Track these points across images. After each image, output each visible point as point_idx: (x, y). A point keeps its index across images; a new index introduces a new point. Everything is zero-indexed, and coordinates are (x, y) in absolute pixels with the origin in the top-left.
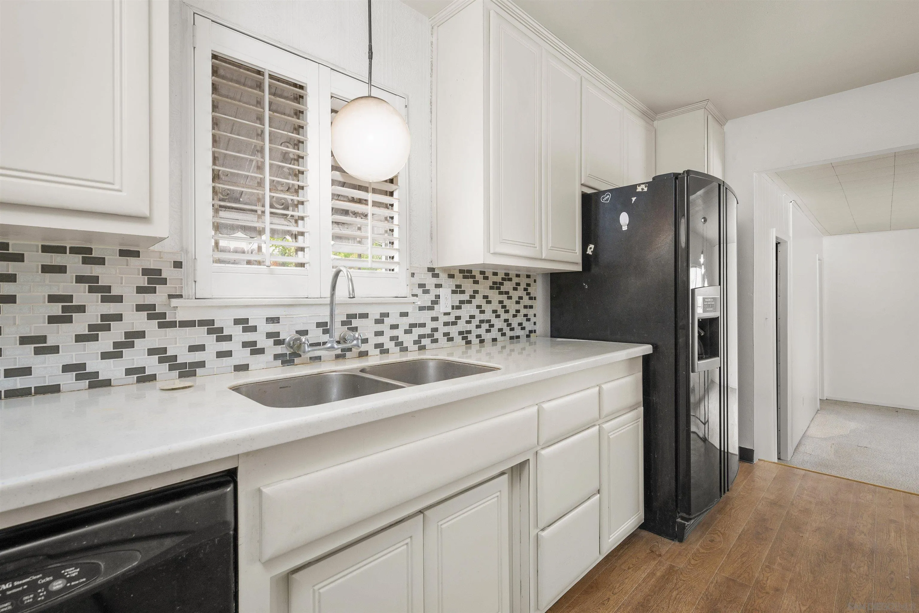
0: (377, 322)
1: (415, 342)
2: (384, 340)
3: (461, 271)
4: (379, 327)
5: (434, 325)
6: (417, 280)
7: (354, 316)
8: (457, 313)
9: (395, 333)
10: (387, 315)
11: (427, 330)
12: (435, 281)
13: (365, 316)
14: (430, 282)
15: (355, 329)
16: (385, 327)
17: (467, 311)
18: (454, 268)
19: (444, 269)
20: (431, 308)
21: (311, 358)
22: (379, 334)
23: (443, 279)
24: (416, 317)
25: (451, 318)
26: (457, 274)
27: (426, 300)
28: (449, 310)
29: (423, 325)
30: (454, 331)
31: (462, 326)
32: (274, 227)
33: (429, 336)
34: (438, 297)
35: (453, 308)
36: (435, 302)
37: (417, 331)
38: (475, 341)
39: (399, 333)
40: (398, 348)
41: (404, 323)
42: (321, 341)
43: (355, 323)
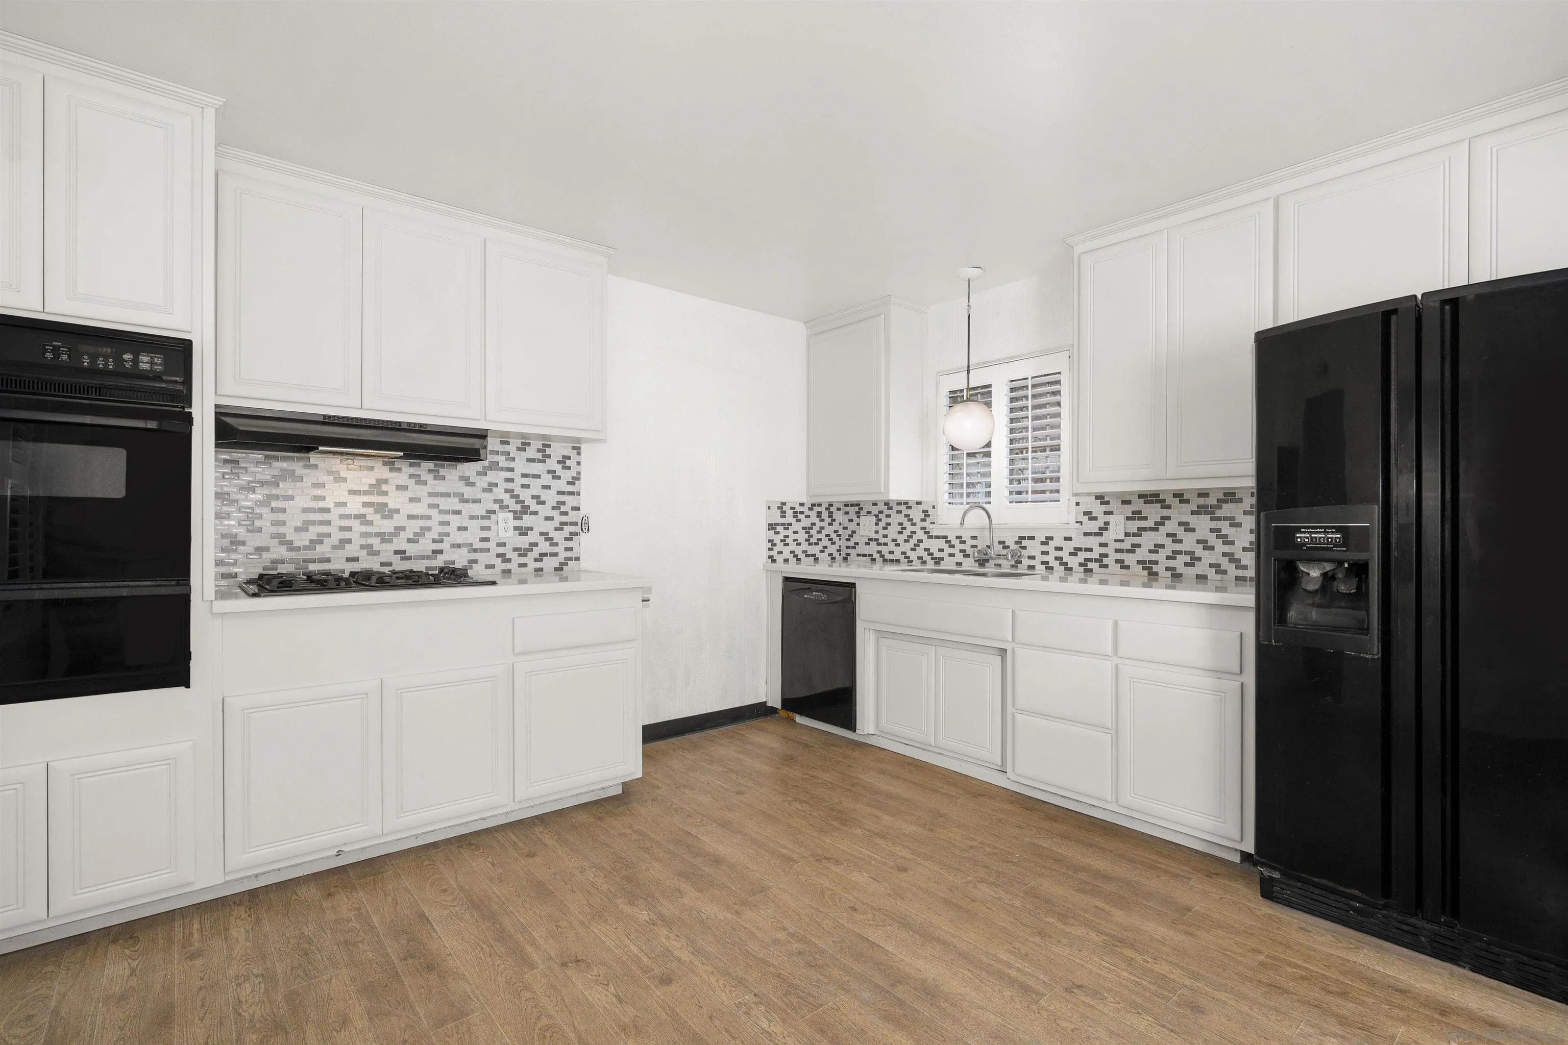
0: (1043, 543)
1: (1081, 565)
2: (1050, 559)
3: (1141, 496)
4: (1045, 548)
5: (1103, 550)
6: (1083, 508)
7: (1024, 538)
8: (1136, 540)
9: (1059, 554)
10: (1052, 538)
11: (1095, 555)
12: (1104, 508)
13: (1032, 538)
14: (1098, 509)
15: (1025, 548)
16: (1050, 548)
17: (1148, 540)
18: (1131, 493)
19: (1116, 495)
20: (1099, 534)
21: (995, 565)
22: (1045, 553)
23: (1114, 505)
24: (1080, 541)
25: (1127, 545)
26: (1134, 499)
27: (1093, 527)
28: (1122, 537)
29: (1090, 550)
30: (1130, 559)
31: (1142, 554)
32: (970, 471)
33: (1096, 560)
34: (1107, 523)
35: (1127, 535)
36: (1105, 527)
37: (1082, 556)
38: (1164, 575)
39: (1064, 554)
40: (1062, 567)
41: (1069, 546)
42: (1002, 554)
43: (1024, 543)
